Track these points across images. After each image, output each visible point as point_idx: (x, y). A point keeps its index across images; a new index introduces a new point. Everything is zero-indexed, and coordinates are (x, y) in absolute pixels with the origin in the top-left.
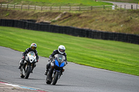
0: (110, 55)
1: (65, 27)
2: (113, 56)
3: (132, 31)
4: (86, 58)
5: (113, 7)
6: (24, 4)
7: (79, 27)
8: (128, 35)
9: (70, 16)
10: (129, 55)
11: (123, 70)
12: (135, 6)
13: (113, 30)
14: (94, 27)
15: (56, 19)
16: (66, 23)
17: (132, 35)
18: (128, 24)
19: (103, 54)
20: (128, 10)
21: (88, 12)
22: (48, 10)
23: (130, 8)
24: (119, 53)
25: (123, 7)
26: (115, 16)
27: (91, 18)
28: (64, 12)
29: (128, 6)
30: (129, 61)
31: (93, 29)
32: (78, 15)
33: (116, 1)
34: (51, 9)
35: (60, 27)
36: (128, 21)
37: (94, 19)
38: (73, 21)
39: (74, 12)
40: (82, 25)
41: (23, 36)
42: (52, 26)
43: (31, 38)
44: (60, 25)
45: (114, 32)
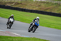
3: (41, 9)
4: (24, 19)
7: (22, 8)
9: (18, 3)
14: (27, 8)
16: (16, 6)
17: (41, 11)
21: (25, 2)
25: (38, 0)
26: (35, 4)
27: (26, 4)
28: (16, 2)
31: (26, 9)
32: (21, 3)
34: (11, 1)
35: (14, 8)
36: (40, 6)
38: (19, 5)
42: (11, 7)
45: (34, 10)
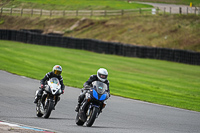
0: (149, 80)
1: (85, 40)
2: (154, 81)
3: (180, 45)
5: (154, 10)
6: (25, 7)
7: (105, 40)
8: (175, 51)
9: (92, 24)
10: (177, 79)
11: (167, 101)
12: (184, 9)
13: (154, 44)
14: (125, 40)
15: (72, 28)
16: (86, 34)
18: (175, 35)
19: (139, 78)
20: (175, 15)
21: (117, 19)
22: (60, 16)
23: (178, 12)
24: (162, 76)
25: (168, 11)
26: (157, 24)
27: (122, 26)
28: (84, 18)
29: (175, 9)
30: (176, 89)
31: (125, 43)
32: (103, 22)
33: (158, 2)
34: (64, 14)
35: (77, 40)
36: (175, 31)
37: (126, 28)
38: (96, 31)
39: (98, 19)
40: (109, 37)
41: (24, 54)
42: (65, 38)
43: (35, 57)
44: (77, 37)
45: (154, 46)
